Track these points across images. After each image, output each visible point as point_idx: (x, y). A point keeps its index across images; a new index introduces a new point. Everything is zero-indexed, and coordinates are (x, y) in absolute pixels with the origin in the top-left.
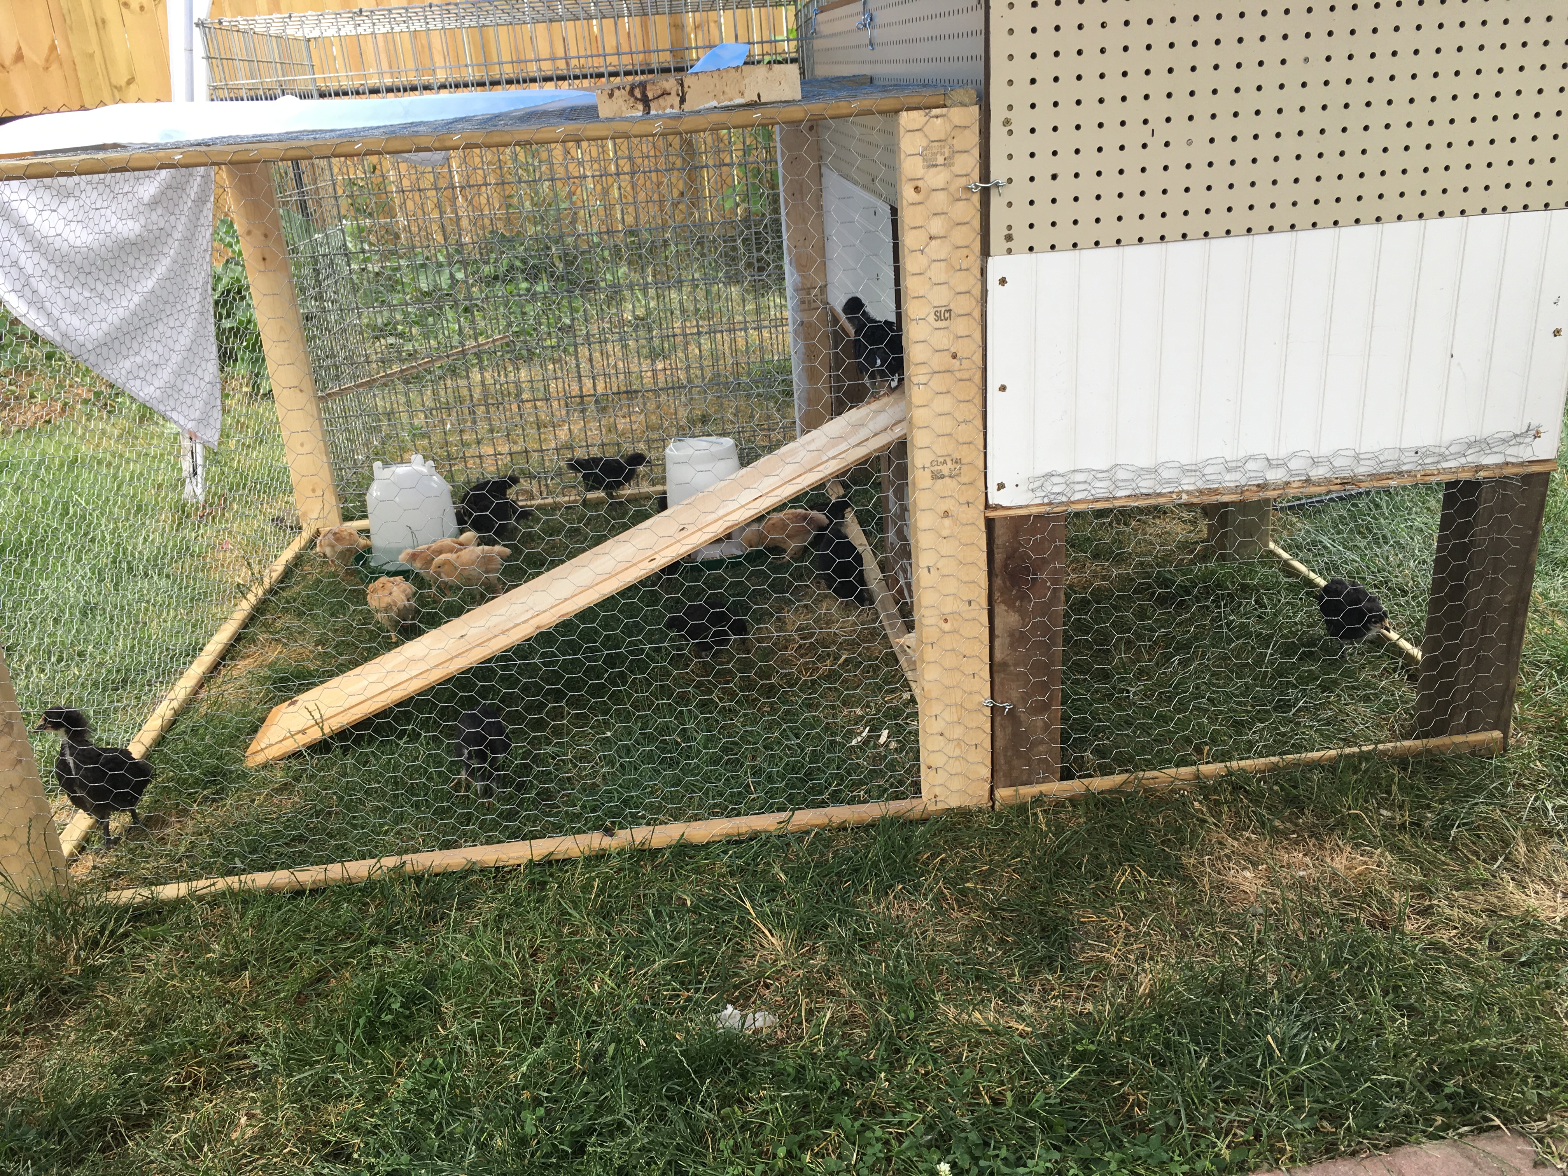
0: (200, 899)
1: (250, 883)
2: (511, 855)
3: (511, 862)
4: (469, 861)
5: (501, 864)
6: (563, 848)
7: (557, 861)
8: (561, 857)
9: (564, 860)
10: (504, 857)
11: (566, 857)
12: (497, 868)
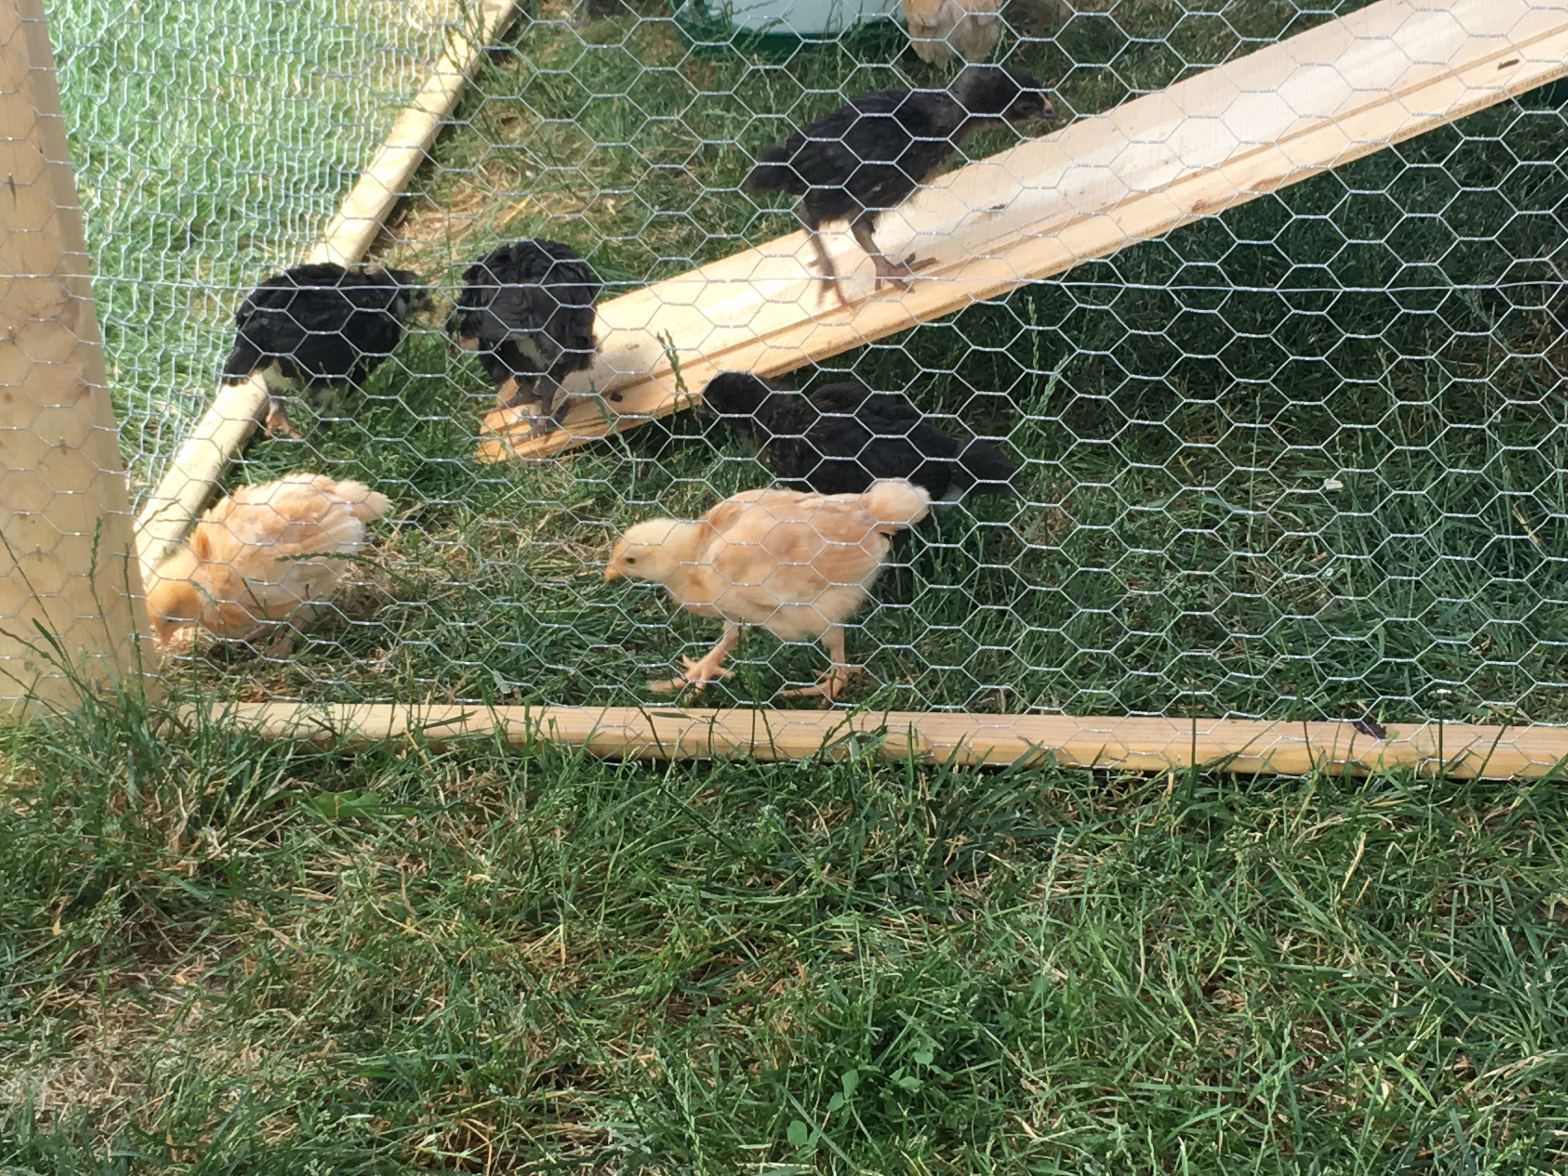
0: (437, 747)
1: (544, 726)
2: (1133, 747)
3: (1133, 763)
4: (1035, 748)
5: (1109, 765)
6: (1262, 747)
7: (1245, 778)
8: (1257, 768)
9: (1261, 776)
10: (1116, 749)
11: (1267, 770)
12: (1097, 772)
